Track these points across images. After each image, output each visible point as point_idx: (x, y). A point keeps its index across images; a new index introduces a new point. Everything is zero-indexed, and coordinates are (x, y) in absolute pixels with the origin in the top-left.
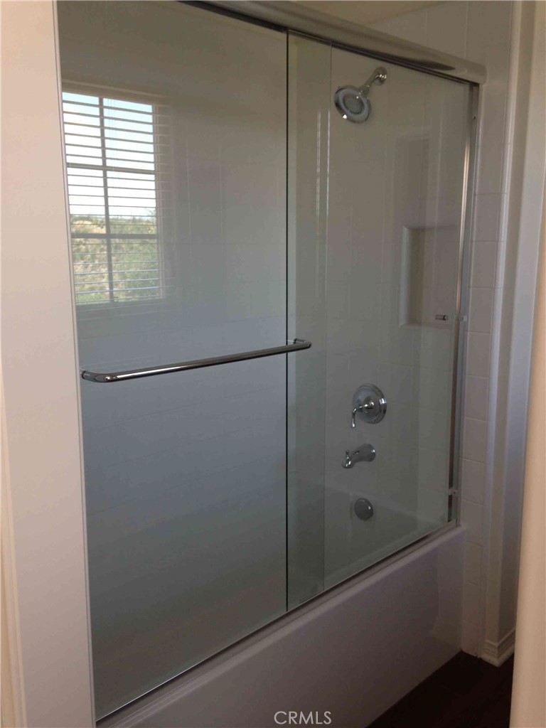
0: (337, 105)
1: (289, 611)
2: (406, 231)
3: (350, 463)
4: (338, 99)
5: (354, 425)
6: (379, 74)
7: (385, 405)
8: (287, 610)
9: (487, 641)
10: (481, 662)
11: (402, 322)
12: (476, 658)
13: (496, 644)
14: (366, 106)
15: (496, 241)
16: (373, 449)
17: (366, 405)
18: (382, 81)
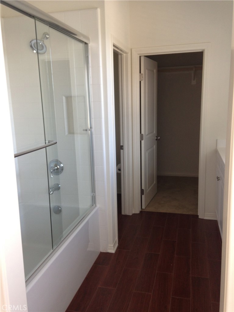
0: (31, 46)
1: (54, 249)
2: (64, 98)
3: (52, 192)
4: (32, 44)
5: (52, 177)
6: (46, 35)
7: (63, 167)
8: (53, 249)
9: (109, 245)
10: (108, 253)
11: (67, 133)
12: (106, 253)
13: (113, 245)
14: (44, 47)
15: (100, 101)
16: (59, 185)
17: (56, 168)
18: (47, 38)
